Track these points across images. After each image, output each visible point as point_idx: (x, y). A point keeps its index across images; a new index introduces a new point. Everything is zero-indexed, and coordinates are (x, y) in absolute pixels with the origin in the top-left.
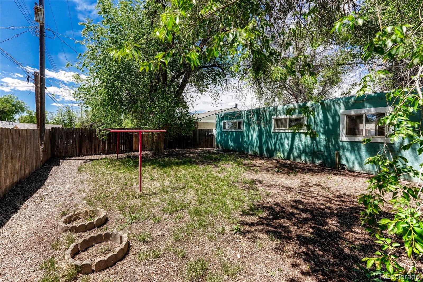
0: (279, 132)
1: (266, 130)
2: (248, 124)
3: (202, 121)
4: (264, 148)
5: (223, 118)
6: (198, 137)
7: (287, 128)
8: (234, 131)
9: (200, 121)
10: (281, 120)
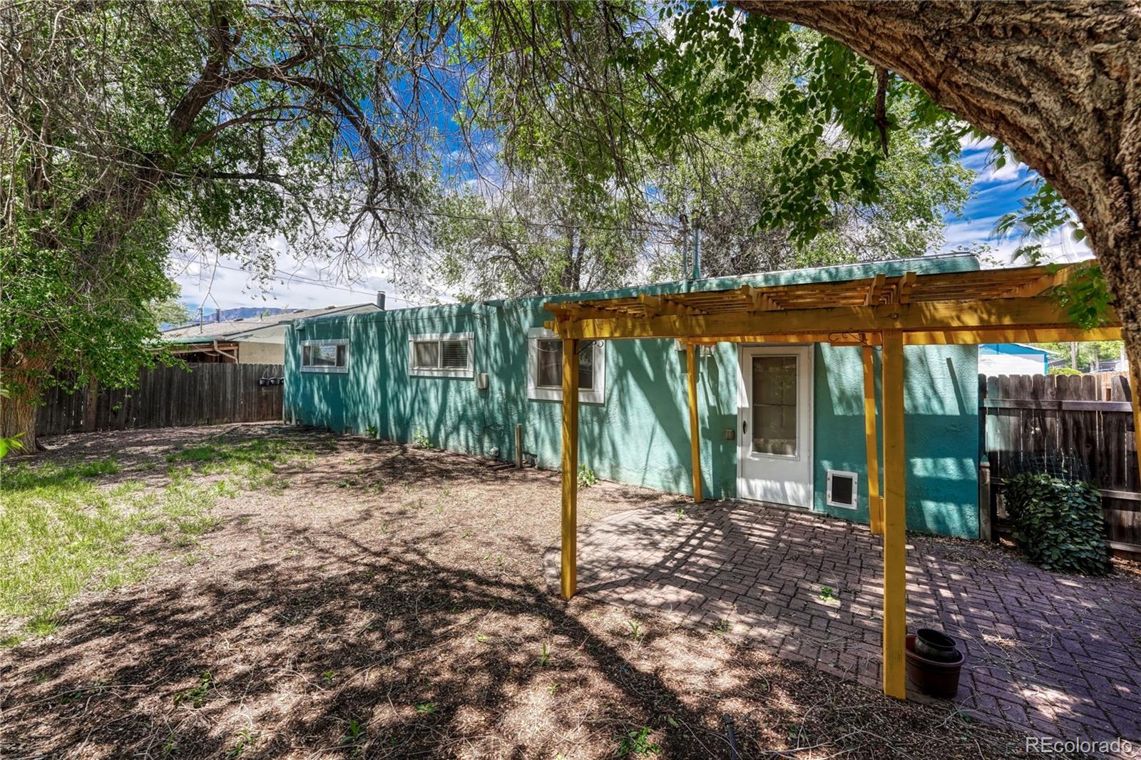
0: (418, 378)
1: (395, 364)
2: (359, 349)
3: (251, 340)
4: (391, 411)
5: (302, 331)
6: (229, 390)
7: (436, 366)
8: (326, 371)
9: (246, 340)
10: (424, 343)
